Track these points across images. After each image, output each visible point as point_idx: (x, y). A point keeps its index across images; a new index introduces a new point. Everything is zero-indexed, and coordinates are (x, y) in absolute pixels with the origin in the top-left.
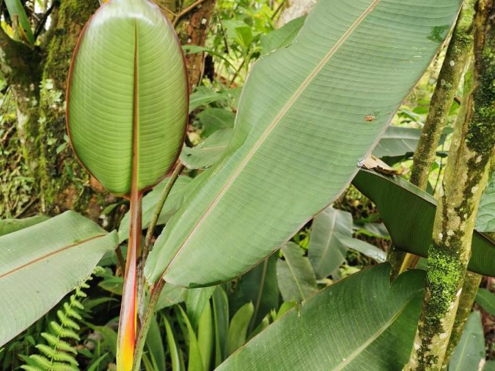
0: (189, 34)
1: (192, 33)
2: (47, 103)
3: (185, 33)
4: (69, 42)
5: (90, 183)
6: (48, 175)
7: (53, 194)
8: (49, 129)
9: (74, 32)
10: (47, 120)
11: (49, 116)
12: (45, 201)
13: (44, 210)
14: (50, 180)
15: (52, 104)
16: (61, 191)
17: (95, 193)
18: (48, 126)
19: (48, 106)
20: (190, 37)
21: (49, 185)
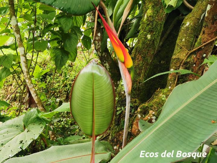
0: (195, 62)
1: (196, 62)
2: (120, 91)
3: (192, 61)
4: (135, 63)
5: (131, 130)
6: (115, 123)
7: (115, 133)
8: (118, 103)
9: (138, 59)
10: (119, 99)
11: (119, 97)
12: (111, 135)
13: (110, 139)
14: (115, 126)
15: (122, 92)
16: (118, 132)
17: (132, 135)
18: (119, 101)
19: (120, 92)
20: (195, 64)
21: (114, 128)
